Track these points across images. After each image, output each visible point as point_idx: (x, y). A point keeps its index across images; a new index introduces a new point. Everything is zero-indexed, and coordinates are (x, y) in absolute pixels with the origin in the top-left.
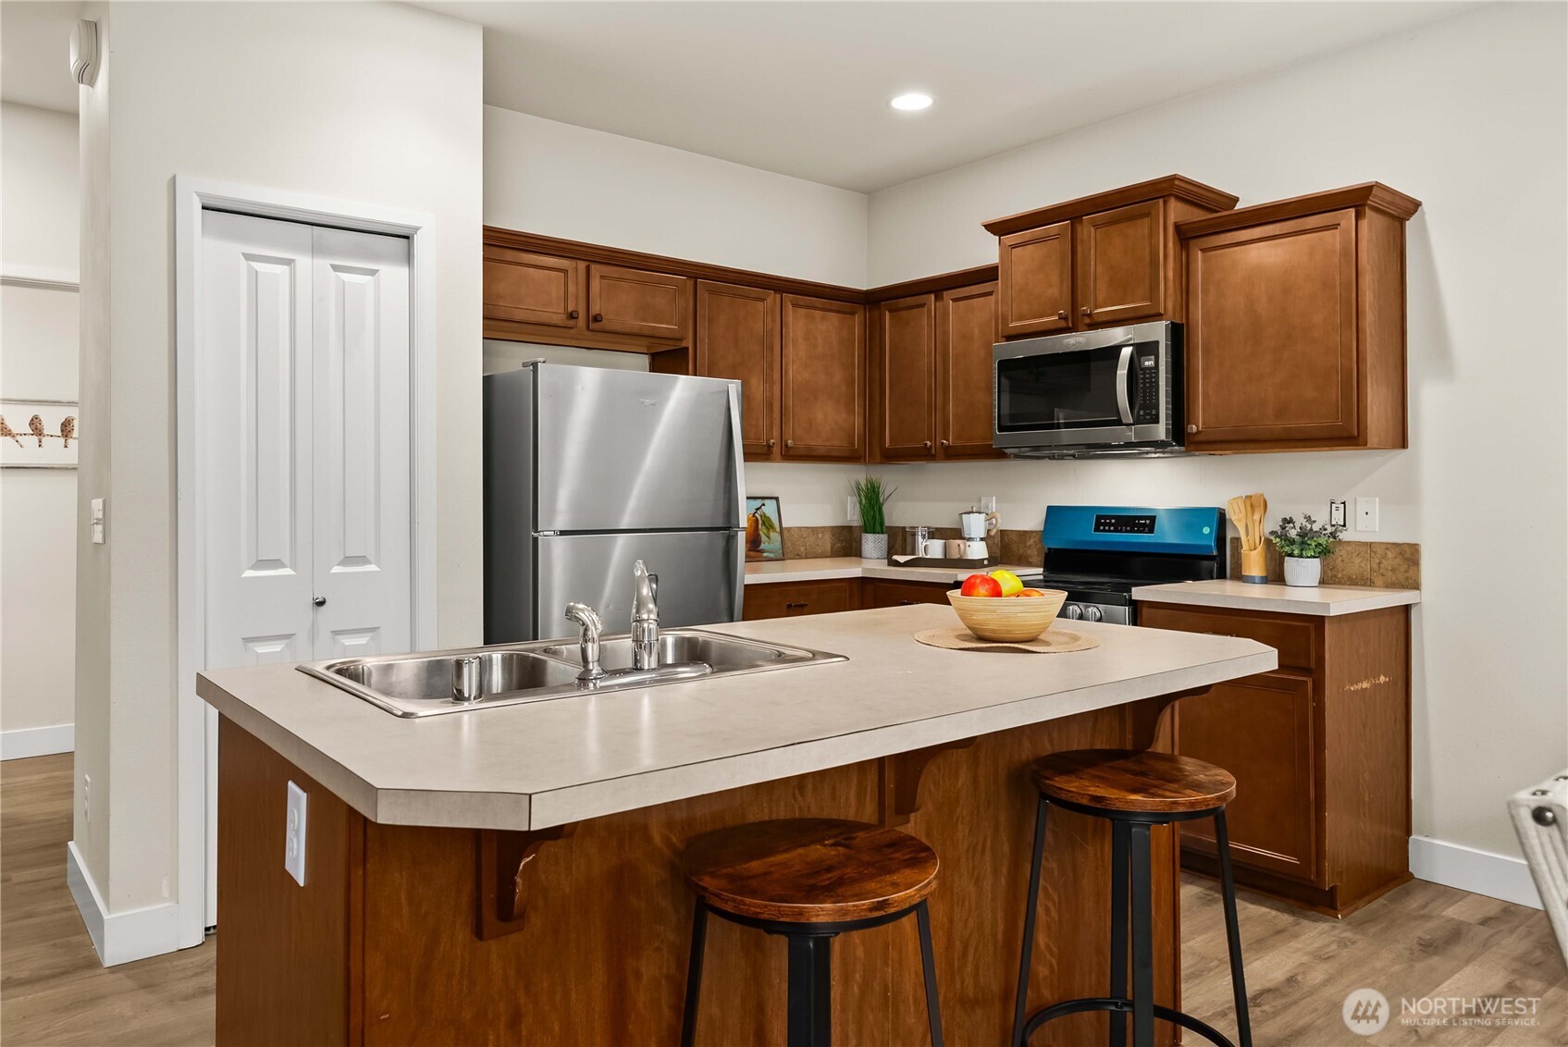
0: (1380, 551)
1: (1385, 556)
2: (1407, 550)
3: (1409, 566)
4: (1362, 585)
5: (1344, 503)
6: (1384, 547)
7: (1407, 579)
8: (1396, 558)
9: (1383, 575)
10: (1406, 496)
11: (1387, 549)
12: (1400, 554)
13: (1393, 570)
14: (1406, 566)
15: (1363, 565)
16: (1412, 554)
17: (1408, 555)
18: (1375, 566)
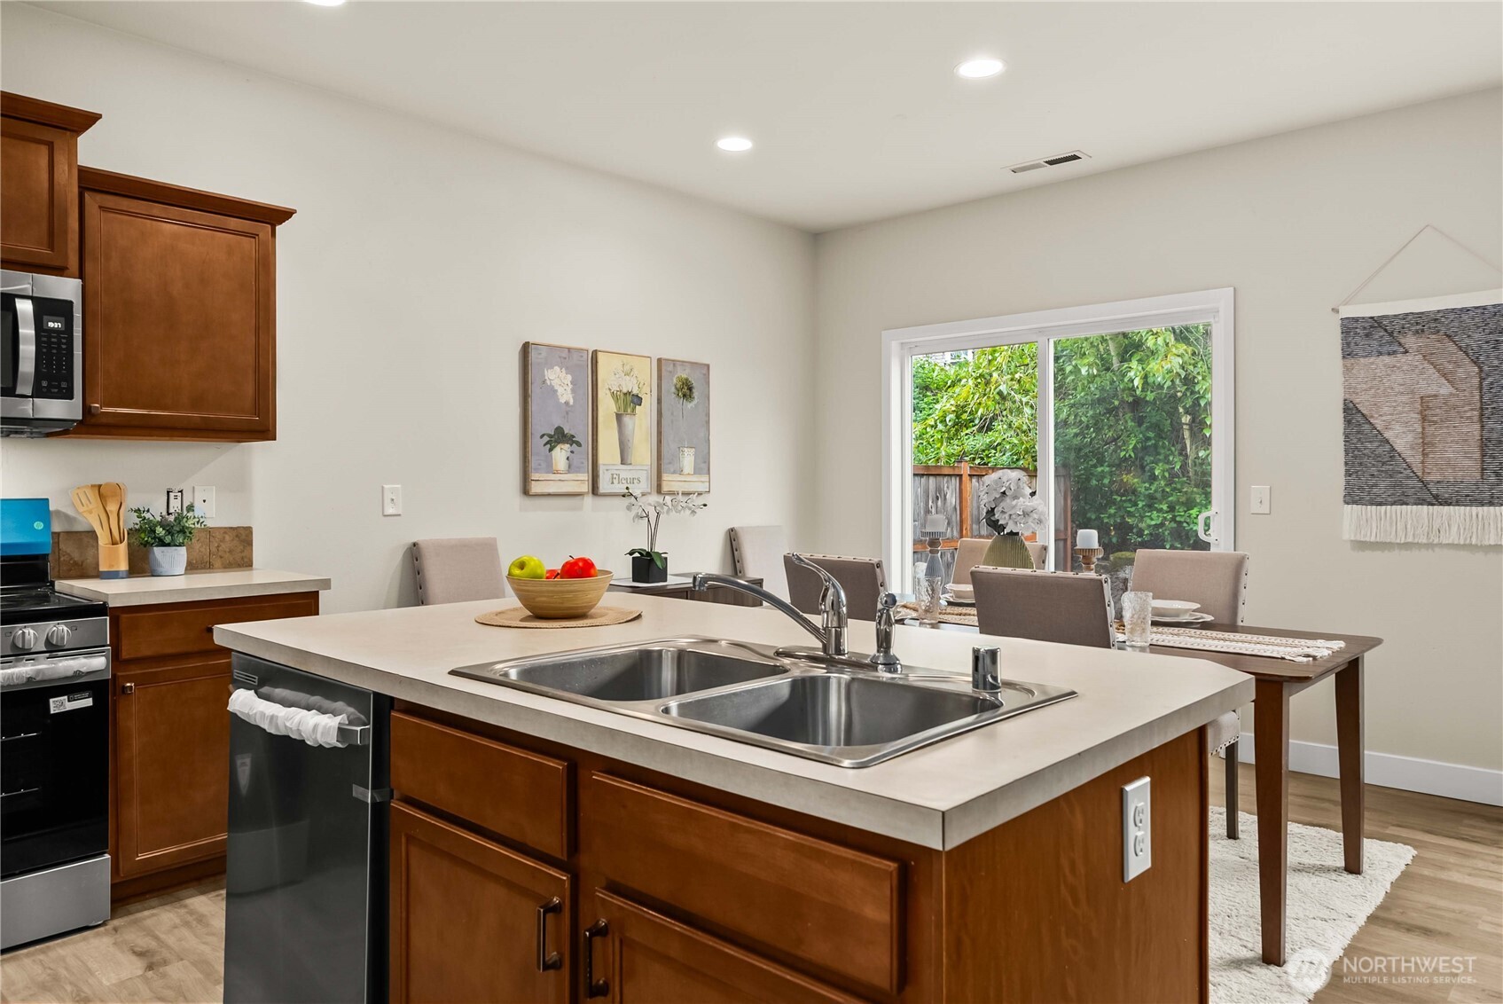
0: (218, 536)
1: (223, 540)
2: (242, 532)
3: (244, 547)
4: (202, 568)
5: (181, 492)
6: (222, 531)
7: (243, 558)
8: (233, 540)
9: (221, 557)
10: (239, 485)
11: (225, 533)
12: (237, 536)
13: (230, 552)
14: (242, 547)
15: (203, 550)
16: (247, 536)
17: (243, 537)
18: (214, 549)
